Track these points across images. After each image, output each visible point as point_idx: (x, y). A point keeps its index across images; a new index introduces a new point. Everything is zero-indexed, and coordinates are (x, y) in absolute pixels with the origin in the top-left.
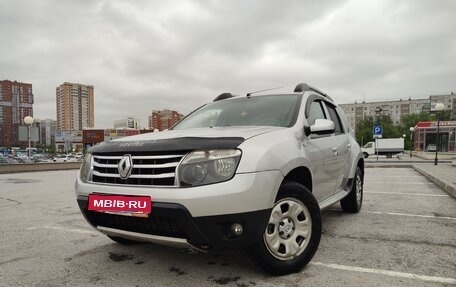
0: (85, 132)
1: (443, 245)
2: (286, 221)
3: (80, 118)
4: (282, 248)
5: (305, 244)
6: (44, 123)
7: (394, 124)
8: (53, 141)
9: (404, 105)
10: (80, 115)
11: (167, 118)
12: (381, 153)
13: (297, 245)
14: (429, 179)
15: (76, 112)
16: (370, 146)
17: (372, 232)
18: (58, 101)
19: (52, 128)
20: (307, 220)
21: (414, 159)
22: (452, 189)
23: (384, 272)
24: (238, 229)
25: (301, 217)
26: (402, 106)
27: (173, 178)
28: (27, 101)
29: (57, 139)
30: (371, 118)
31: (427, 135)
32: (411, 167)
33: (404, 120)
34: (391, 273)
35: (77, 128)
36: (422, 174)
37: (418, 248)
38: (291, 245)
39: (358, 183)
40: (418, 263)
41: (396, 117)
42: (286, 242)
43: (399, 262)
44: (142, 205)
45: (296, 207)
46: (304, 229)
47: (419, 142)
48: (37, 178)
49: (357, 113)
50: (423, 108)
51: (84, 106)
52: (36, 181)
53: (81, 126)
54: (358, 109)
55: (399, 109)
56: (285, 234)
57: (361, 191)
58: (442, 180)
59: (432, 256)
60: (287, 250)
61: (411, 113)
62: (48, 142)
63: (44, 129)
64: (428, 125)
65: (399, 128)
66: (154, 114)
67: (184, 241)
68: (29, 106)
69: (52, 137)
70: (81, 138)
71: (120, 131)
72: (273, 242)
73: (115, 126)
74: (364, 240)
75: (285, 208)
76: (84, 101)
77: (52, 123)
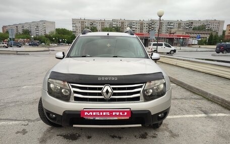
27: (139, 97)
41: (99, 29)
50: (110, 25)
54: (82, 22)
55: (100, 24)
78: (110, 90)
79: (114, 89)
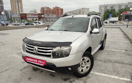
0: (21, 14)
1: (127, 64)
2: (84, 63)
3: (19, 9)
4: (82, 70)
5: (88, 68)
6: (7, 11)
7: (116, 12)
8: (11, 17)
9: (120, 6)
10: (19, 8)
11: (46, 9)
12: (111, 22)
13: (86, 69)
14: (125, 34)
15: (17, 7)
16: (108, 20)
17: (107, 58)
18: (11, 4)
19: (10, 13)
20: (90, 62)
21: (121, 24)
22: (131, 39)
23: (110, 76)
24: (70, 69)
25: (88, 61)
26: (119, 6)
27: (51, 55)
28: (1, 4)
29: (12, 16)
30: (109, 10)
31: (126, 16)
32: (120, 28)
33: (119, 10)
34: (112, 76)
35: (18, 13)
36: (123, 32)
37: (120, 65)
38: (85, 69)
39: (104, 41)
40: (120, 72)
41: (117, 10)
42: (83, 69)
43: (114, 72)
44: (43, 62)
45: (87, 59)
46: (89, 65)
47: (123, 18)
48: (8, 33)
49: (105, 8)
50: (126, 6)
51: (20, 5)
52: (8, 34)
53: (19, 12)
54: (105, 7)
55: (118, 7)
56: (83, 67)
57: (105, 43)
58: (129, 35)
59: (124, 69)
60: (84, 71)
61: (121, 8)
62: (10, 17)
63: (8, 13)
64: (126, 13)
65: (117, 13)
66: (42, 8)
67: (55, 72)
68: (2, 5)
69: (11, 15)
70: (20, 16)
71: (31, 14)
72: (80, 69)
73: (30, 12)
74: (105, 62)
75: (83, 60)
76: (19, 4)
77: (10, 11)
78: (36, 49)
79: (39, 48)
